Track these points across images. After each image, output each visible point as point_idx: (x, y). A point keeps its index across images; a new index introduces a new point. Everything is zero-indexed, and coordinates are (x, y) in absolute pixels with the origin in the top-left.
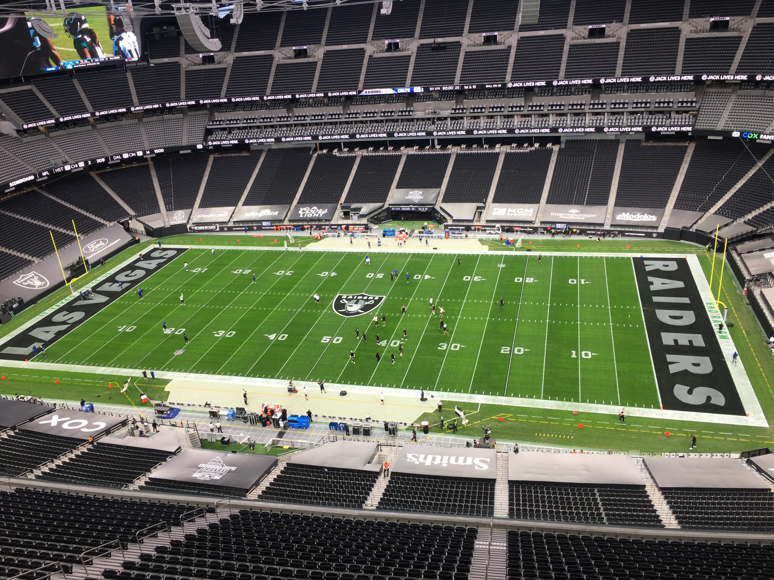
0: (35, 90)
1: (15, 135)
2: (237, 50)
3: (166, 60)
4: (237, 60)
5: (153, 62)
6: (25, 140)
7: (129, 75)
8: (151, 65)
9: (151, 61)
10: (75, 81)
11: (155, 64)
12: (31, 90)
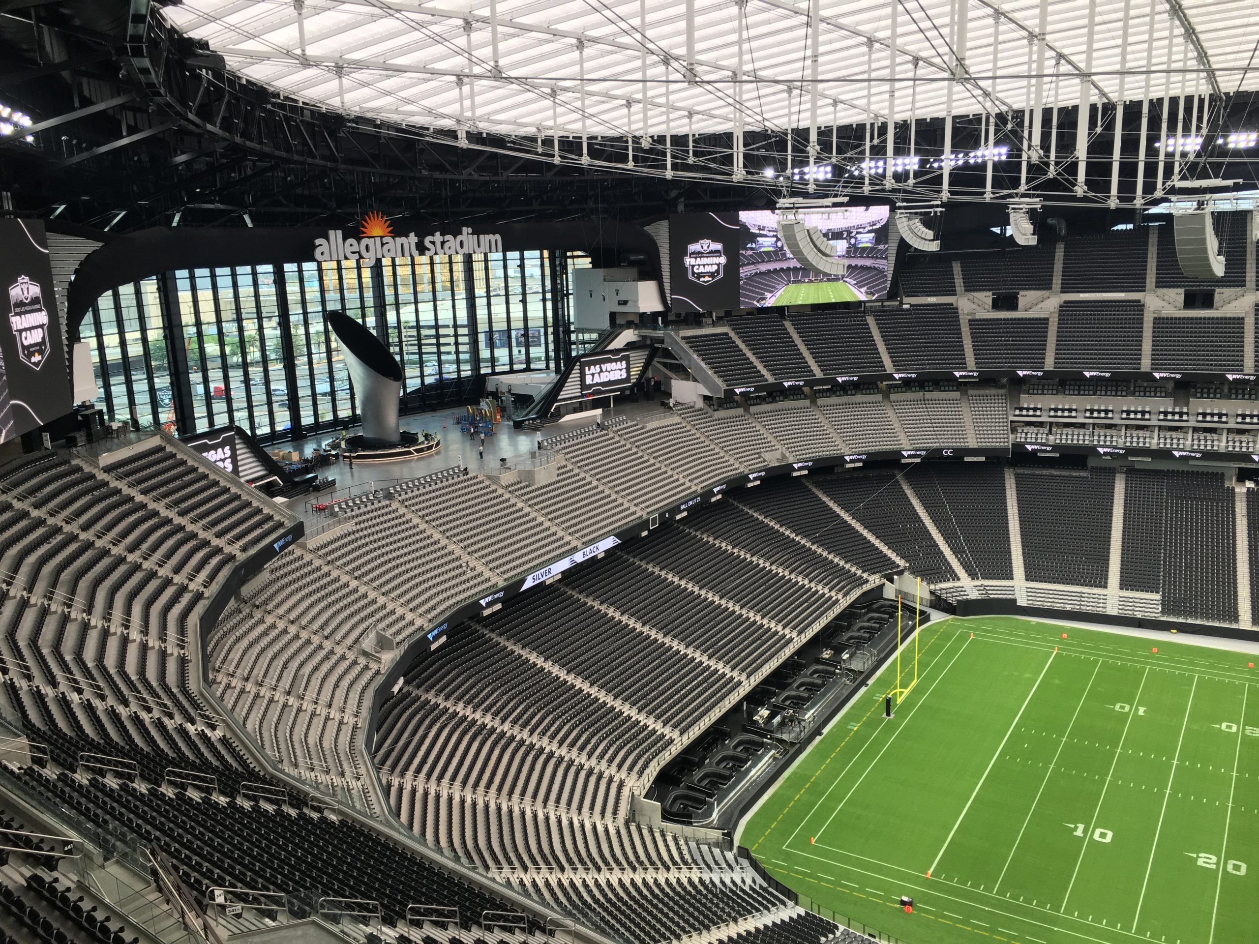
0: (732, 334)
1: (700, 404)
2: (1065, 289)
3: (932, 300)
4: (1065, 307)
5: (908, 302)
6: (718, 414)
7: (871, 321)
8: (905, 306)
9: (906, 300)
10: (788, 324)
11: (911, 305)
12: (726, 334)
